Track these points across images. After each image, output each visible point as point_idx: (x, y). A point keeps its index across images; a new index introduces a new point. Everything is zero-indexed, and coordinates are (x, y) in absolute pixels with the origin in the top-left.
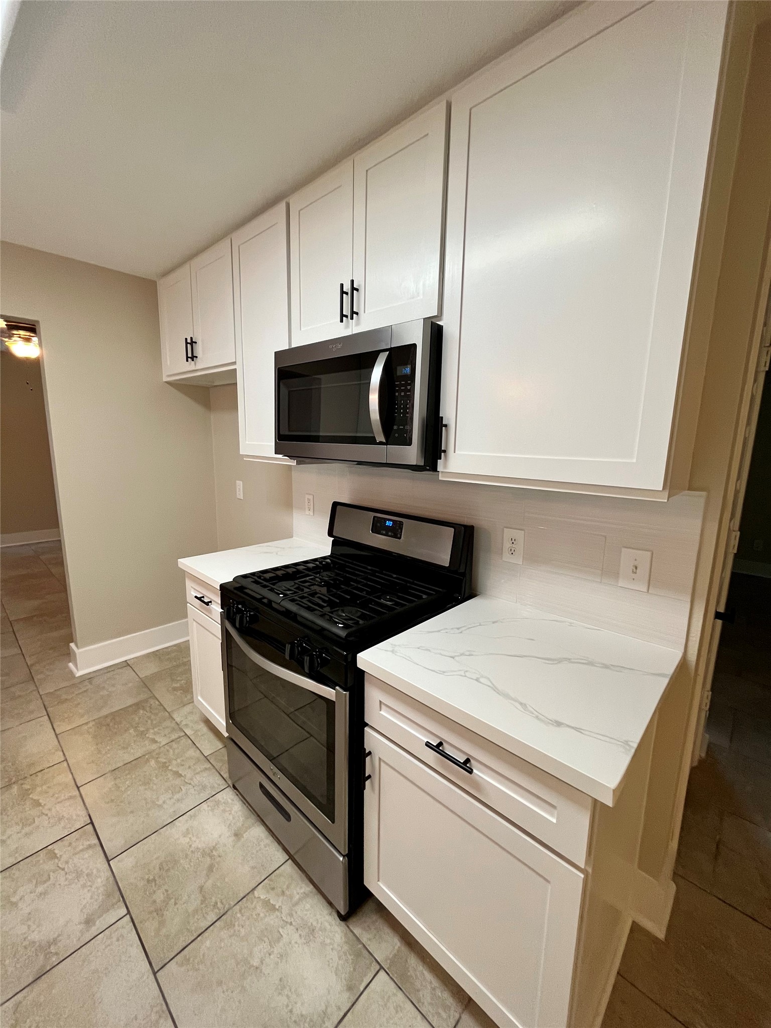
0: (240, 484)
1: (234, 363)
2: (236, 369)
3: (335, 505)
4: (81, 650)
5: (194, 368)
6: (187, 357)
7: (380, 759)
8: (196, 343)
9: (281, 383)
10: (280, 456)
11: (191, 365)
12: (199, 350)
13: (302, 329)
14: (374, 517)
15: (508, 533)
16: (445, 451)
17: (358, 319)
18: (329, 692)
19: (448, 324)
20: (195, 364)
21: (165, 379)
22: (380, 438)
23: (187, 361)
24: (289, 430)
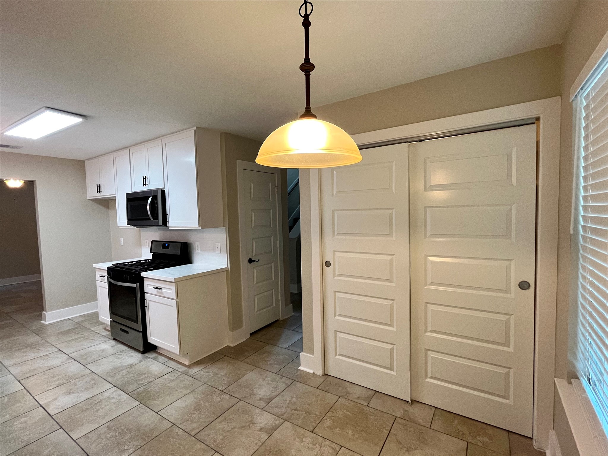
0: (122, 239)
1: (115, 194)
2: (115, 196)
3: (152, 241)
4: (47, 313)
5: (100, 195)
6: (98, 191)
7: (148, 300)
8: (101, 186)
9: (128, 204)
10: (129, 226)
11: (99, 194)
12: (102, 189)
13: (135, 186)
14: (163, 244)
15: (197, 243)
16: (168, 221)
17: (148, 186)
18: (134, 285)
19: (166, 189)
20: (101, 194)
21: (88, 198)
22: (152, 219)
23: (97, 192)
24: (131, 217)
